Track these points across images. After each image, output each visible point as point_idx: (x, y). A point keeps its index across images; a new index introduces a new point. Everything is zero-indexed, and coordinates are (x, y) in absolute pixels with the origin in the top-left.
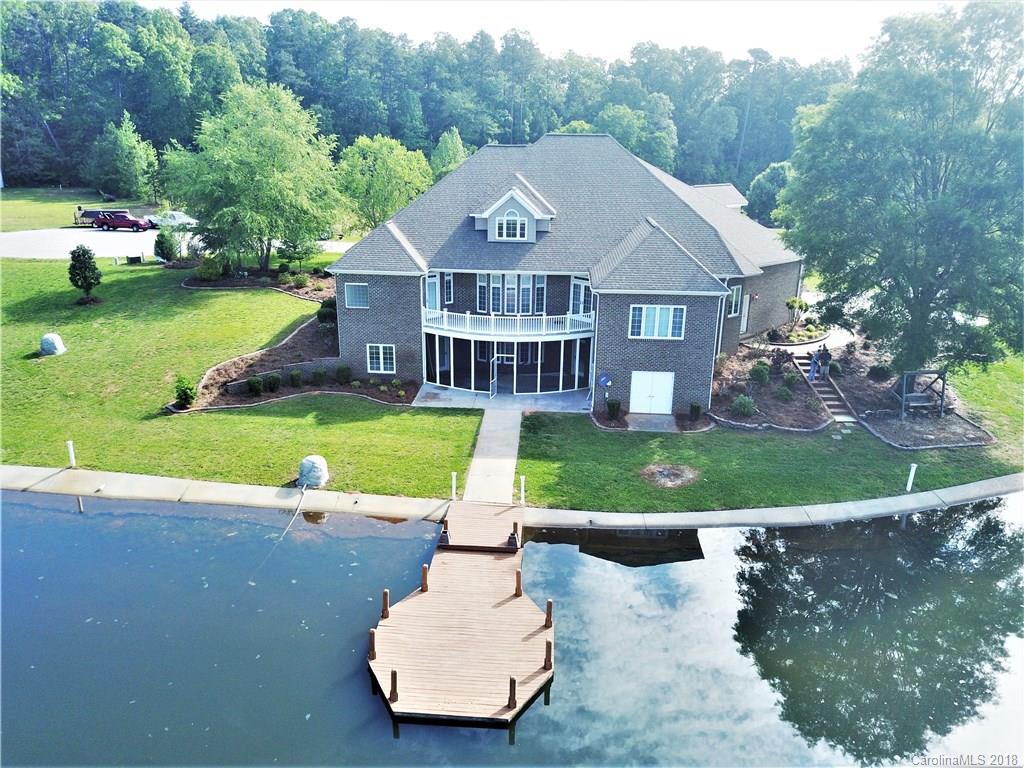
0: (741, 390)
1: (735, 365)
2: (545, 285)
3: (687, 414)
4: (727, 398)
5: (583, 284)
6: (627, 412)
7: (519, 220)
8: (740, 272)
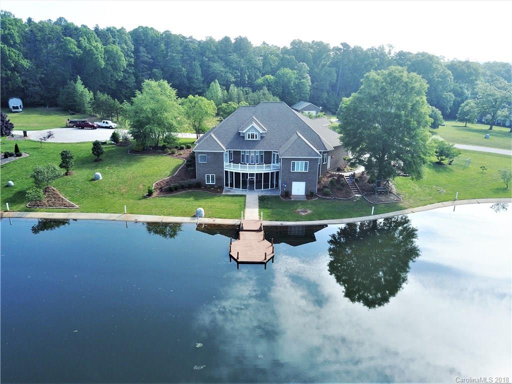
0: (327, 187)
1: (326, 179)
2: (263, 154)
3: (310, 195)
4: (322, 189)
5: (276, 154)
6: (291, 195)
7: (255, 133)
8: (326, 150)
